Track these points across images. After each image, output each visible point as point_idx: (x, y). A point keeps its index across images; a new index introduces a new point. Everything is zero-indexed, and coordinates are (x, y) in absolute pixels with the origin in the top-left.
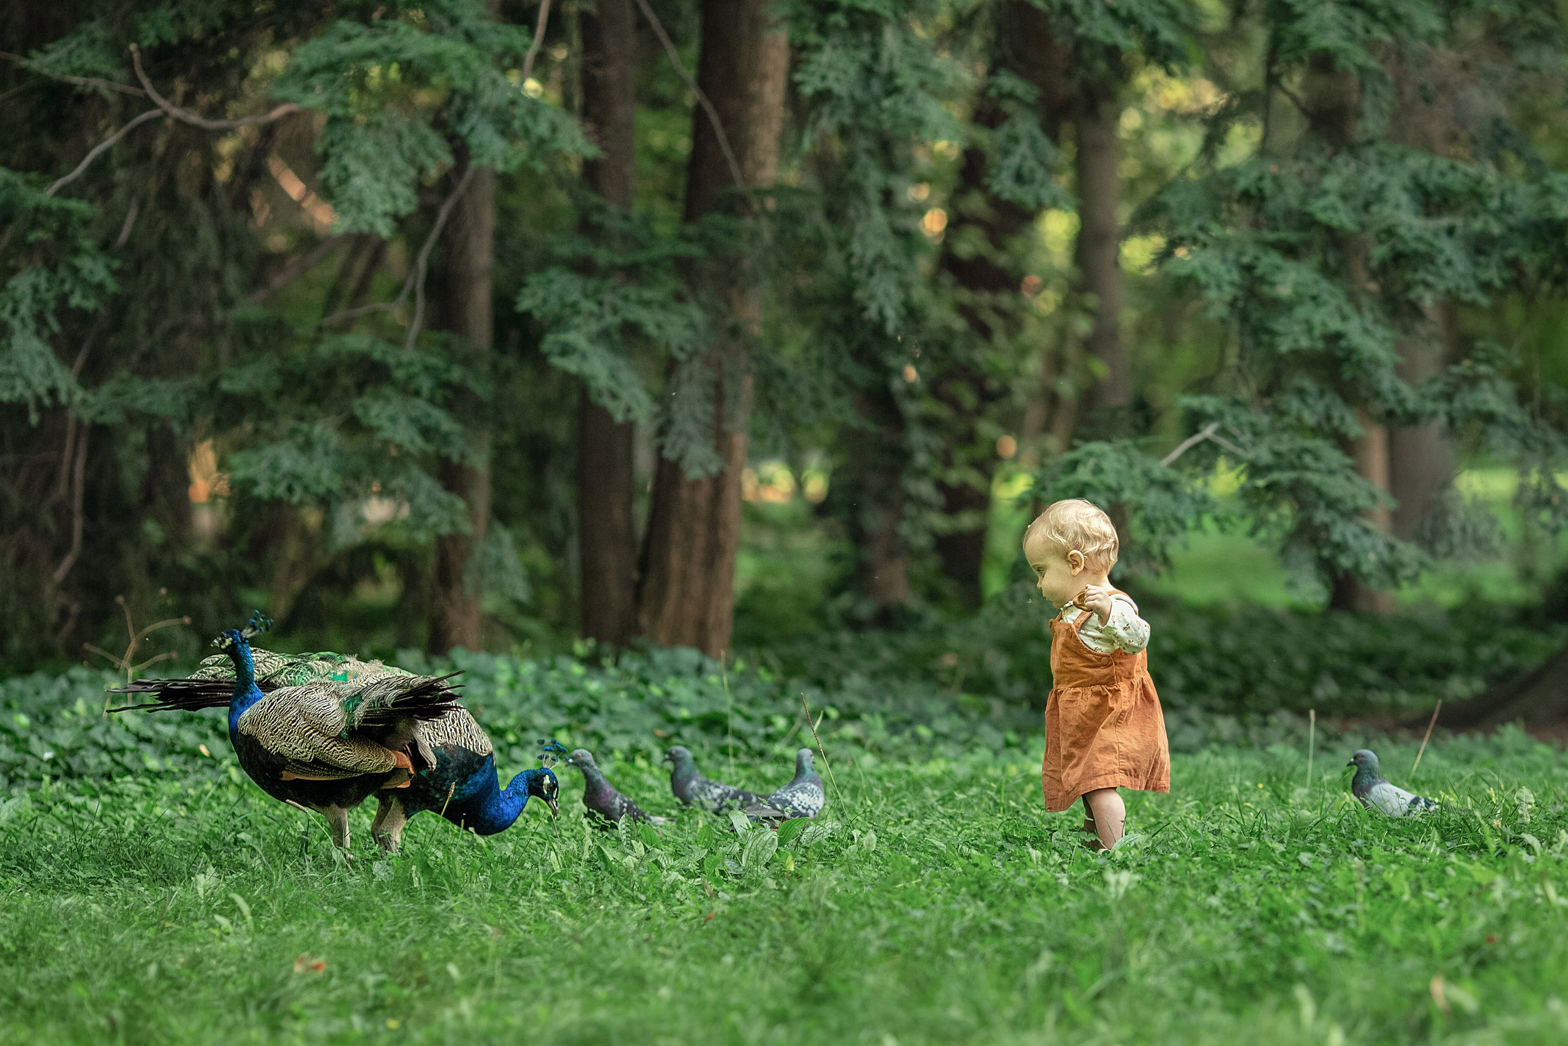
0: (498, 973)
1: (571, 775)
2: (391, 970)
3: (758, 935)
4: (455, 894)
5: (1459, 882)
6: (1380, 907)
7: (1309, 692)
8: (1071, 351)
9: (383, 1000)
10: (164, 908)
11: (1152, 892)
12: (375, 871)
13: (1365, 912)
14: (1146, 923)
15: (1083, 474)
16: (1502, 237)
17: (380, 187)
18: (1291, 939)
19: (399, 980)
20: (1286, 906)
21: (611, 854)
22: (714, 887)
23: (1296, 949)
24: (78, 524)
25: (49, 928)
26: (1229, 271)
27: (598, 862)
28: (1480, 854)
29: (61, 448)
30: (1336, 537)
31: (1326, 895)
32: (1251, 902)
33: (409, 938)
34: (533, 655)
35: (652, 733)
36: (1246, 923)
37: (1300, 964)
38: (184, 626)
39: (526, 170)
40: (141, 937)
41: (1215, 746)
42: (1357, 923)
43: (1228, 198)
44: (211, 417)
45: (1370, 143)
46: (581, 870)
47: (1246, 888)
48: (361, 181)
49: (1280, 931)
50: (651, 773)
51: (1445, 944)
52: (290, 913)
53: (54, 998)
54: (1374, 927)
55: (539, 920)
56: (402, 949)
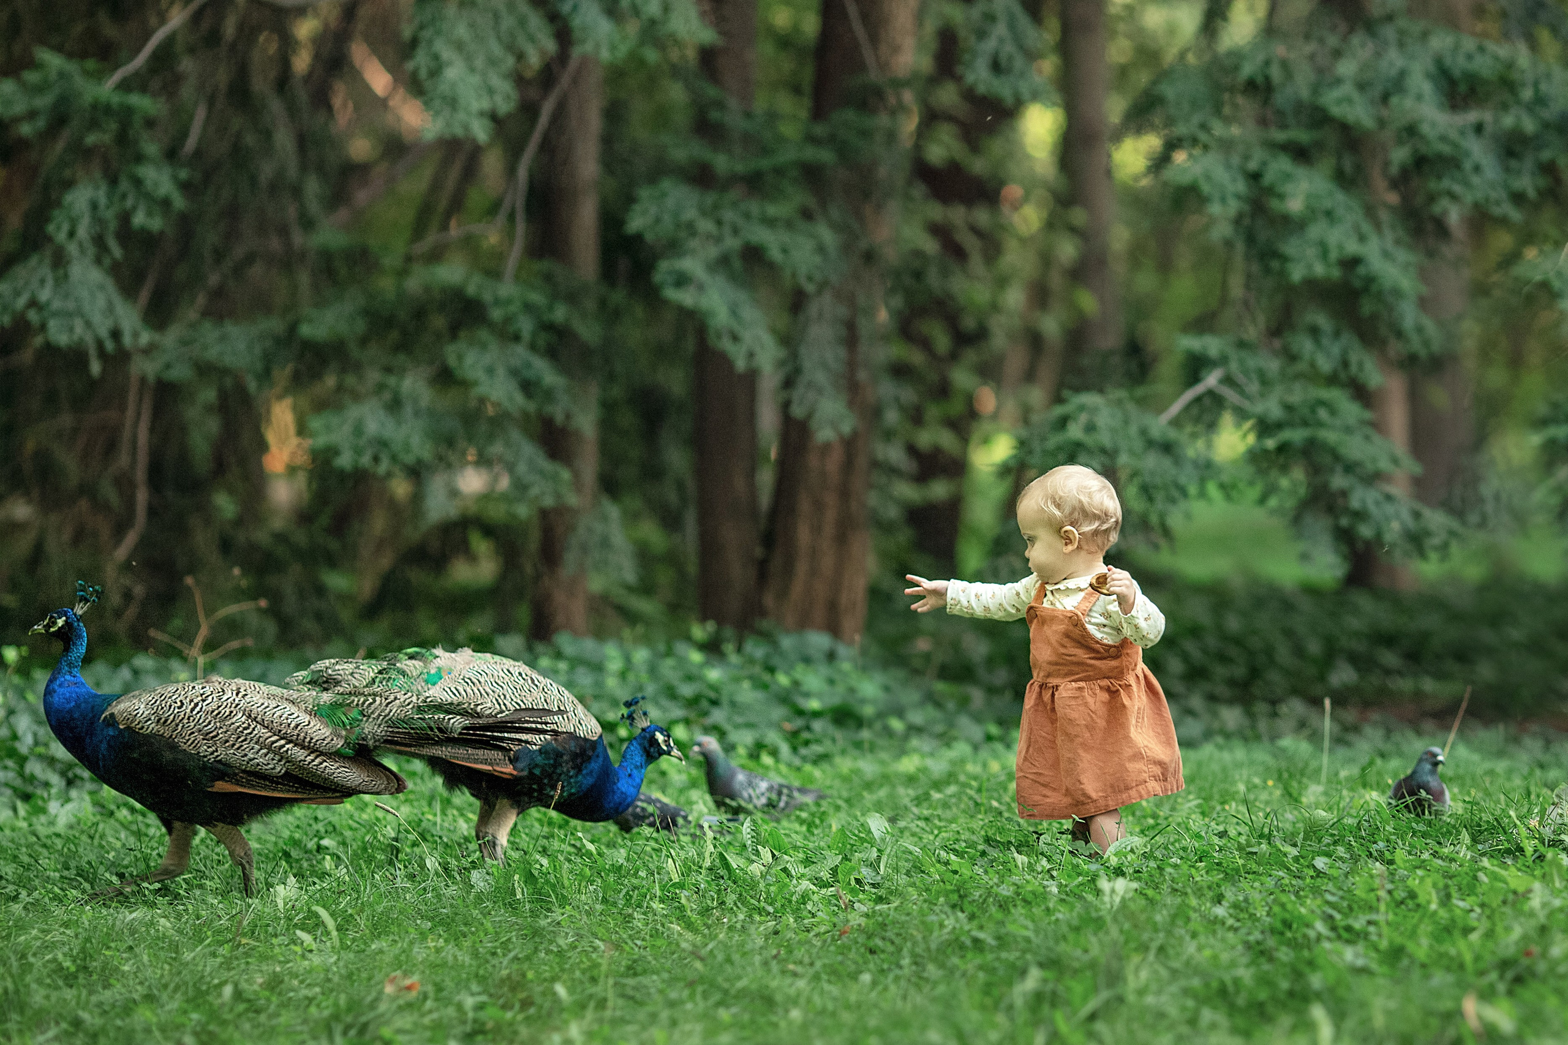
0: (611, 994)
1: (689, 774)
2: (492, 991)
3: (900, 950)
4: (561, 906)
5: (1492, 888)
6: (1405, 917)
7: (1322, 678)
8: (1056, 281)
9: (483, 1024)
10: (240, 922)
11: (1151, 901)
12: (473, 881)
13: (1388, 923)
14: (1145, 936)
15: (1075, 431)
16: (1536, 137)
17: (475, 80)
18: (1306, 953)
19: (501, 1001)
20: (1300, 917)
21: (734, 861)
22: (849, 897)
23: (1311, 964)
24: (142, 496)
25: (113, 945)
26: (1234, 180)
27: (721, 870)
28: (1515, 858)
29: (123, 408)
30: (1355, 503)
31: (1345, 904)
32: (1261, 913)
33: (511, 955)
34: (646, 640)
35: (778, 727)
36: (1257, 936)
37: (1316, 981)
38: (259, 610)
39: (636, 59)
40: (214, 955)
41: (1219, 740)
42: (1380, 935)
43: (1232, 90)
44: (289, 369)
45: (1390, 18)
46: (702, 879)
47: (1255, 896)
48: (454, 72)
49: (1293, 944)
50: (779, 772)
51: (1477, 958)
52: (379, 928)
53: (119, 1022)
54: (1399, 940)
55: (655, 934)
56: (504, 968)
